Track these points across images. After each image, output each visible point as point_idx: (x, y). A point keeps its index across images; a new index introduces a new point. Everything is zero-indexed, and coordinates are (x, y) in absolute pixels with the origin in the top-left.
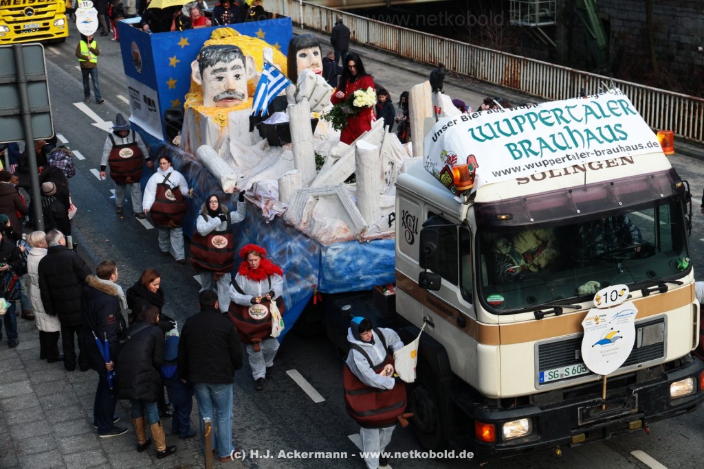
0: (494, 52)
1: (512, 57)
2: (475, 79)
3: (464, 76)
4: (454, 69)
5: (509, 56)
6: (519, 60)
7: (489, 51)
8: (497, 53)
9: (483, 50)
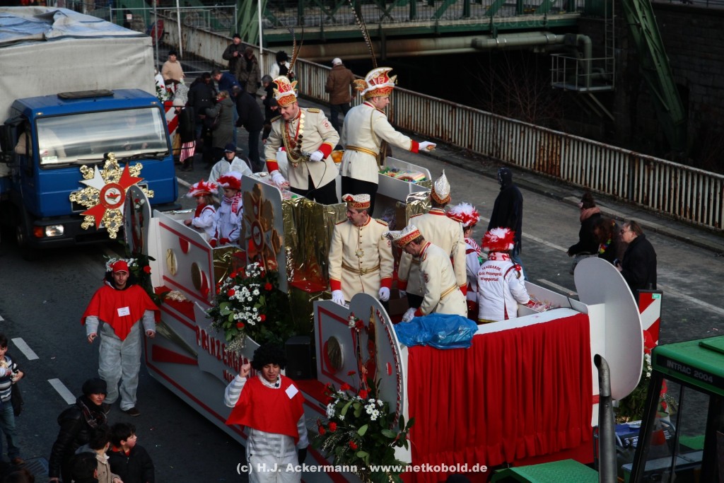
0: (525, 126)
1: (549, 133)
2: (498, 161)
3: (484, 156)
4: (470, 146)
5: (545, 132)
6: (559, 138)
7: (517, 124)
8: (529, 127)
9: (509, 122)
